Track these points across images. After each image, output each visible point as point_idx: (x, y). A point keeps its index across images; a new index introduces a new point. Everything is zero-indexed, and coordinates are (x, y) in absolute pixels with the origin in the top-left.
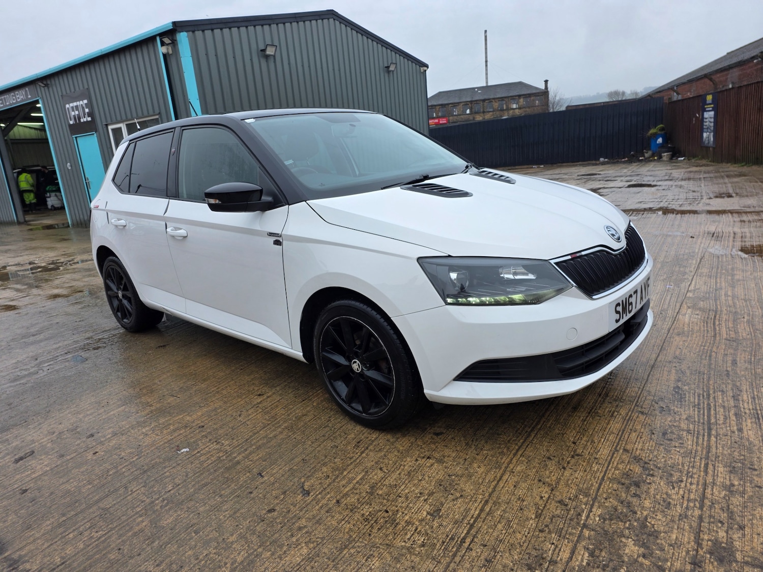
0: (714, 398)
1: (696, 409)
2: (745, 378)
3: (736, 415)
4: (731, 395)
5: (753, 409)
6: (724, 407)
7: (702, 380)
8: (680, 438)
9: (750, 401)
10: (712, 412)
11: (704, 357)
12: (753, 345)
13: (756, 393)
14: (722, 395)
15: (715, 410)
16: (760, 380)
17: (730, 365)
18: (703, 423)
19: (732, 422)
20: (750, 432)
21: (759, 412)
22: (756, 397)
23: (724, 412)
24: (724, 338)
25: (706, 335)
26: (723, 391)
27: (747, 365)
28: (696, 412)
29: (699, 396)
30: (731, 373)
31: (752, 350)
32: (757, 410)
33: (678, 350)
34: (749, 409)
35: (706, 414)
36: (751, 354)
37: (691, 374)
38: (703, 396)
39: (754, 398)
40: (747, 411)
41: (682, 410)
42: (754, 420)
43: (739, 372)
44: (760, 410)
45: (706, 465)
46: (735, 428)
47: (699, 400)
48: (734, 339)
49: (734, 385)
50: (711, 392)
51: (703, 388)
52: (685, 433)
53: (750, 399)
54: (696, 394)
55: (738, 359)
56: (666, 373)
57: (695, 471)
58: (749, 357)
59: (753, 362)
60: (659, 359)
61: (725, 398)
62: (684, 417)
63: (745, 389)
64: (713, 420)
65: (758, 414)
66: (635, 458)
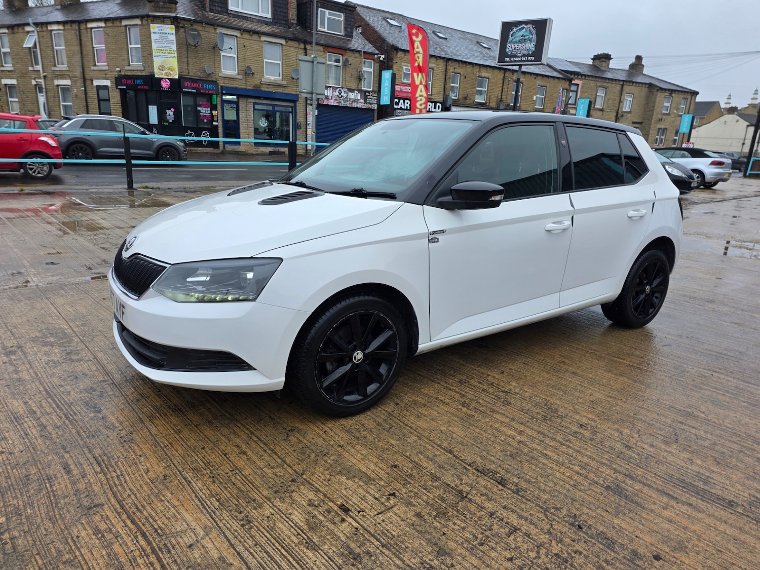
0: (61, 418)
1: (68, 402)
2: (44, 453)
3: (35, 412)
4: (48, 428)
5: (23, 424)
6: (48, 414)
7: (85, 430)
8: (64, 380)
9: (28, 429)
10: (54, 405)
11: (105, 458)
12: (60, 514)
13: (26, 440)
14: (56, 424)
15: (53, 408)
16: (28, 457)
17: (69, 463)
18: (55, 395)
19: (34, 405)
20: (17, 404)
21: (16, 424)
22: (25, 437)
23: (45, 410)
24: (106, 506)
25: (133, 496)
26: (58, 428)
27: (51, 472)
28: (66, 400)
29: (74, 413)
30: (62, 451)
31: (57, 503)
32: (19, 424)
33: (140, 453)
34: (25, 422)
35: (58, 402)
36: (54, 496)
37: (100, 431)
38: (71, 415)
39: (26, 435)
40: (26, 419)
41: (78, 396)
42: (18, 415)
43: (55, 458)
44: (16, 426)
45: (37, 375)
46: (30, 403)
47: (73, 410)
48: (91, 512)
49: (51, 439)
50: (67, 421)
51: (77, 422)
52: (63, 384)
53: (29, 432)
54: (78, 414)
55: (66, 477)
56: (121, 418)
57: (42, 370)
58: (55, 489)
59: (46, 481)
60: (145, 431)
61: (51, 422)
62: (72, 393)
63: (39, 440)
64: (49, 400)
65: (17, 422)
66: (81, 360)
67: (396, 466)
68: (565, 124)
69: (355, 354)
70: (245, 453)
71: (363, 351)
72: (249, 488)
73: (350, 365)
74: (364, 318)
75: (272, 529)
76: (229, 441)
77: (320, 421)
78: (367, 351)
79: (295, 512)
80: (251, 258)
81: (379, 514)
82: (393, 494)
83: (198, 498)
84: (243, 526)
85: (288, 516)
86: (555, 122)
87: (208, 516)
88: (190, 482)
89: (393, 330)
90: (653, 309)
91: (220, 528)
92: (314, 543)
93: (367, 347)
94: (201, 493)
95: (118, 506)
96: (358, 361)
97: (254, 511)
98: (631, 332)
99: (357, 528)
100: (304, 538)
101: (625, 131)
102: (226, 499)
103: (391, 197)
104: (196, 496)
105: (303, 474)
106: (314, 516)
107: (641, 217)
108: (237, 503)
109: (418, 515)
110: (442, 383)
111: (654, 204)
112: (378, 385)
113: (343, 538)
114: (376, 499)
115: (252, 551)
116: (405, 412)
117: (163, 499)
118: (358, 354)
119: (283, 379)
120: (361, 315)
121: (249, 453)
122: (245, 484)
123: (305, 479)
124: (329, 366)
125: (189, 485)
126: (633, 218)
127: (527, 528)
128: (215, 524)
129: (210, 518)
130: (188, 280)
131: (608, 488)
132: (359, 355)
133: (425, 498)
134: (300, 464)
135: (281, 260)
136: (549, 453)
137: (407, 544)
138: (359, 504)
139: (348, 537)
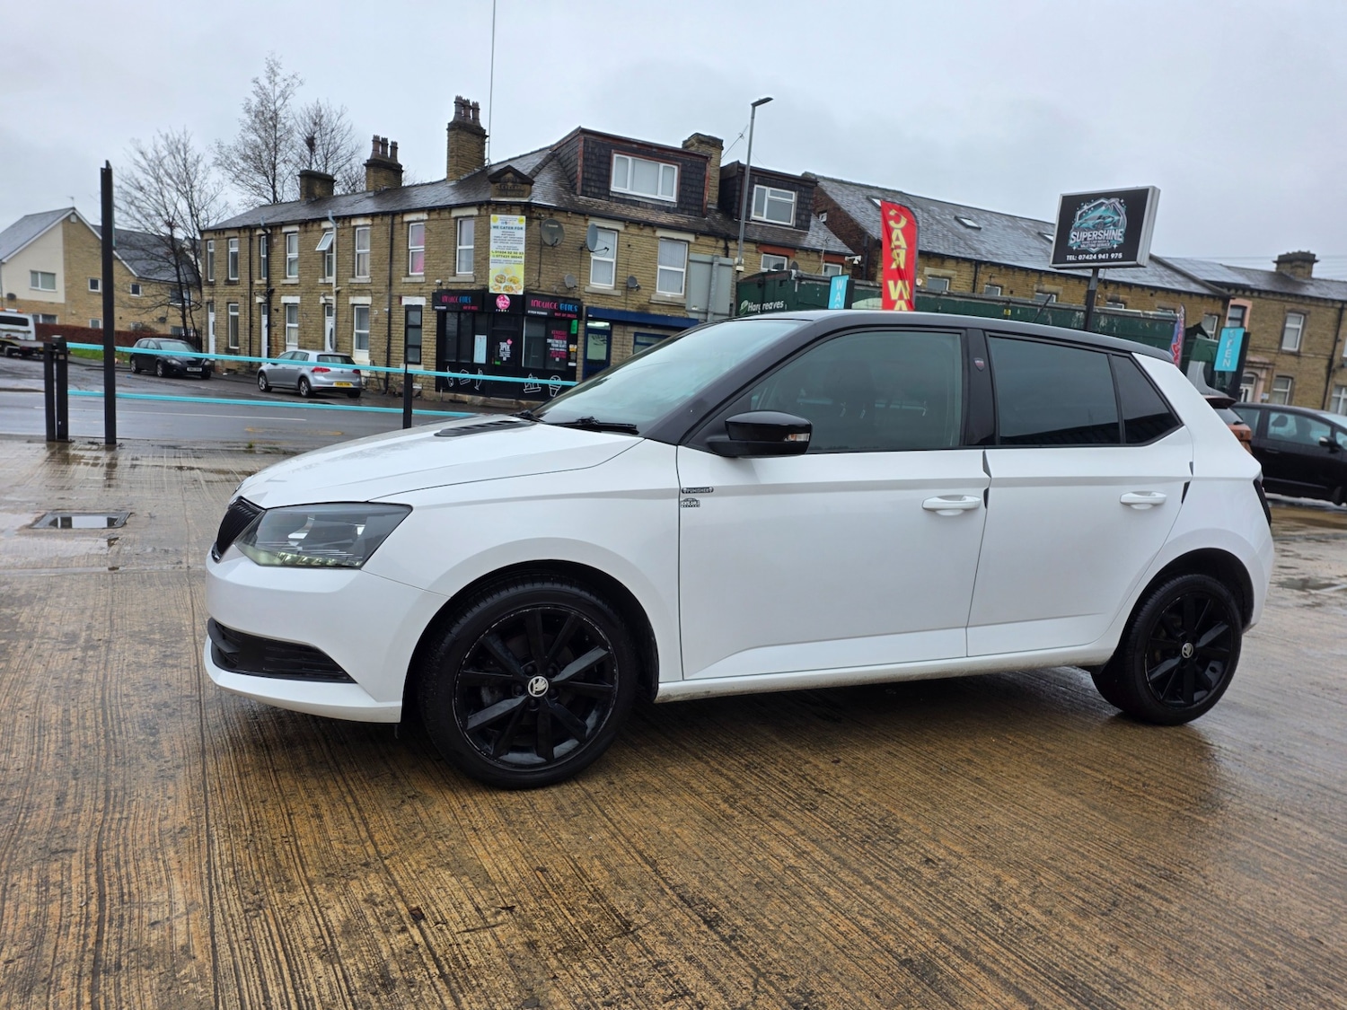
0: (98, 735)
1: (122, 716)
2: (45, 775)
3: (69, 724)
4: (73, 746)
5: (44, 736)
6: (85, 728)
7: (119, 754)
8: (136, 689)
9: (46, 743)
10: (100, 719)
11: (120, 793)
12: (11, 854)
13: (34, 756)
14: (86, 742)
15: (97, 722)
16: (22, 778)
17: (69, 792)
18: (111, 706)
19: (74, 715)
20: (54, 711)
21: (36, 735)
22: (35, 752)
23: (84, 723)
24: (78, 854)
25: (121, 848)
26: (85, 747)
27: (38, 800)
28: (121, 714)
29: (121, 733)
30: (70, 776)
31: (18, 839)
32: (39, 737)
33: (172, 794)
34: (49, 734)
35: (108, 715)
36: (21, 829)
37: (138, 758)
38: (114, 734)
39: (39, 750)
40: (53, 731)
41: (140, 711)
42: (47, 724)
43: (56, 783)
44: (34, 738)
45: (105, 679)
46: (72, 711)
47: (120, 728)
48: (53, 858)
49: (66, 760)
50: (103, 740)
51: (115, 742)
52: (132, 693)
53: (46, 746)
54: (125, 733)
55: (52, 809)
56: (178, 746)
57: (116, 674)
58: (27, 822)
59: (24, 810)
60: (199, 766)
61: (82, 738)
62: (136, 706)
63: (51, 758)
64: (100, 711)
65: (39, 733)
67: (543, 870)
68: (987, 333)
69: (533, 680)
70: (320, 817)
71: (548, 677)
72: (292, 864)
73: (521, 699)
74: (552, 622)
75: (286, 922)
76: (309, 797)
77: (467, 790)
78: (556, 679)
79: (338, 907)
80: (367, 502)
81: (468, 931)
82: (511, 909)
83: (209, 866)
84: (246, 911)
85: (323, 909)
86: (965, 328)
87: (206, 890)
88: (213, 842)
89: (606, 649)
90: (1203, 693)
91: (212, 907)
92: (337, 953)
93: (556, 673)
94: (217, 859)
95: (93, 856)
96: (537, 693)
97: (277, 894)
98: (1149, 730)
99: (417, 945)
100: (325, 944)
101: (1130, 352)
102: (247, 872)
103: (629, 430)
104: (209, 862)
105: (386, 858)
106: (363, 917)
107: (1156, 505)
108: (260, 880)
109: (532, 945)
110: (712, 763)
111: (1187, 485)
112: (577, 742)
113: (385, 955)
114: (478, 909)
115: (236, 946)
116: (617, 796)
117: (160, 856)
118: (537, 681)
119: (400, 704)
120: (545, 615)
121: (327, 818)
122: (290, 856)
123: (385, 866)
124: (486, 696)
125: (208, 846)
126: (1135, 507)
127: (707, 996)
128: (208, 902)
129: (207, 894)
130: (291, 536)
131: (907, 963)
132: (539, 684)
133: (560, 922)
134: (392, 844)
135: (410, 508)
136: (832, 892)
137: (482, 981)
138: (445, 912)
139: (394, 954)
